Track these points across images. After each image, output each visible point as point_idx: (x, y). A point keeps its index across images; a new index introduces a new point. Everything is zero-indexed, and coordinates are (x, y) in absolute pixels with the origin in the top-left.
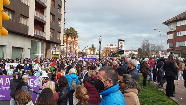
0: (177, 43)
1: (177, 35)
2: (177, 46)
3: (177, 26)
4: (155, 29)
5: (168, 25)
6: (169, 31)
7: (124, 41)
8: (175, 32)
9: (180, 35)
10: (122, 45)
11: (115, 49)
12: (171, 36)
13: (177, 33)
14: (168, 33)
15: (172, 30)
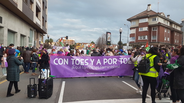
0: (139, 37)
1: (139, 31)
2: (139, 39)
3: (140, 23)
4: (125, 25)
5: (131, 22)
6: (132, 27)
7: (110, 33)
8: (137, 28)
9: (141, 31)
10: (109, 37)
11: (70, 42)
12: (134, 31)
13: (139, 28)
14: (131, 29)
15: (135, 26)
